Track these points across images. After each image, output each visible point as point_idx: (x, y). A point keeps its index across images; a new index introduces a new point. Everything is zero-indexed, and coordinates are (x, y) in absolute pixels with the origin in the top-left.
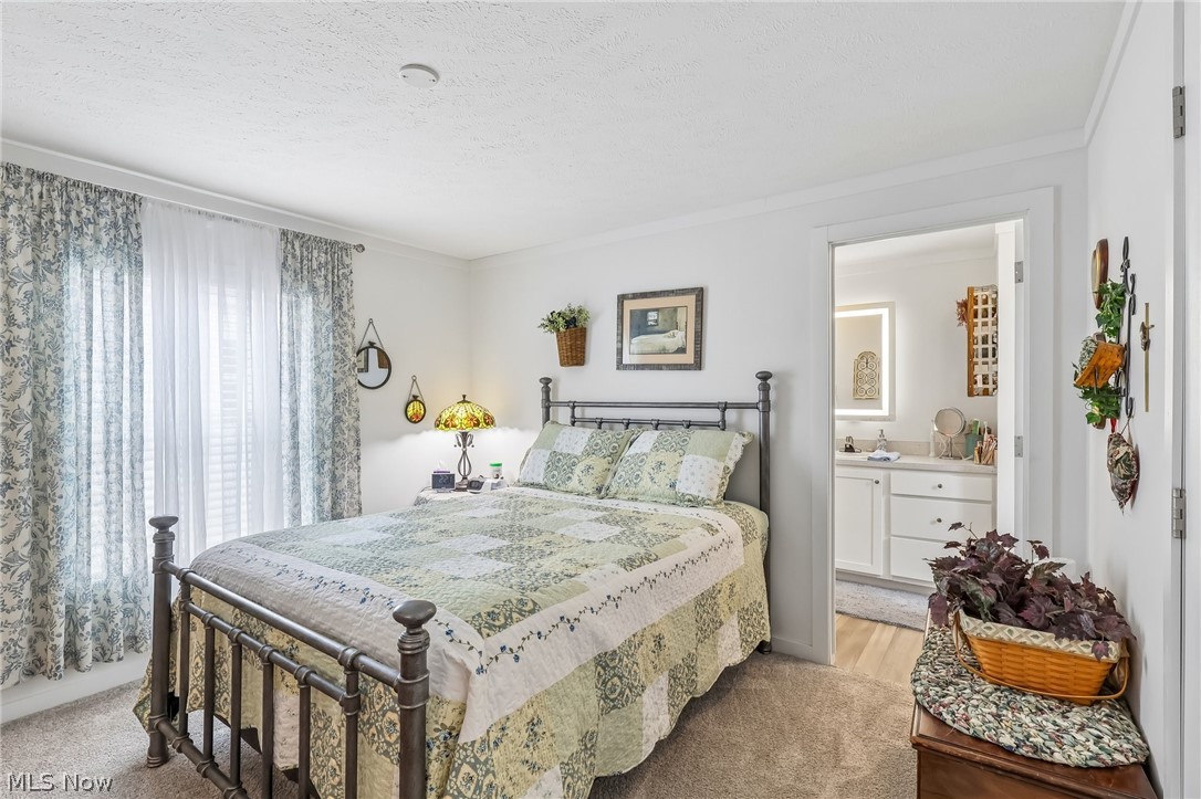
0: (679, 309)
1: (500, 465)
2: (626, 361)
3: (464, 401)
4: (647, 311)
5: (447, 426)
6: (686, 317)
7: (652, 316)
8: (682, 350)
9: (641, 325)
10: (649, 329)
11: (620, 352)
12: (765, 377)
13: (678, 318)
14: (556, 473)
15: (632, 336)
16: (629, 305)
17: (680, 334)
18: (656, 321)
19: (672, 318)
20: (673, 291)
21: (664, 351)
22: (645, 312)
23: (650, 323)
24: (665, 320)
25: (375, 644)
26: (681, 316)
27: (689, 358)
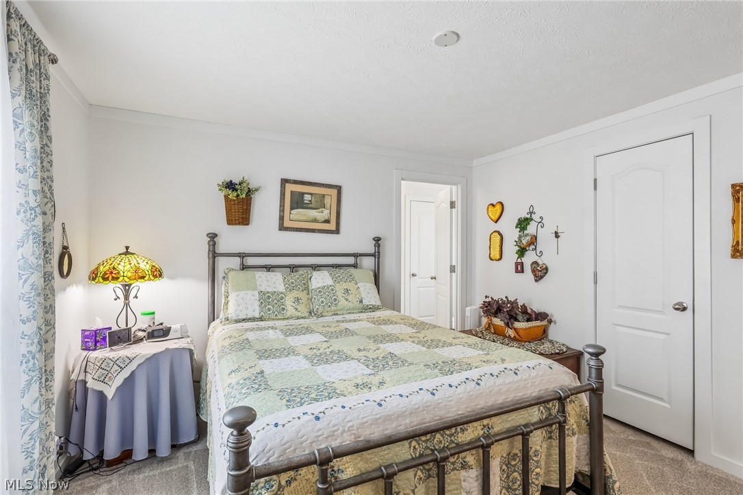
0: (326, 197)
1: (154, 313)
2: (286, 225)
3: (127, 253)
4: (304, 194)
5: (105, 279)
6: (330, 201)
7: (307, 198)
8: (327, 221)
9: (298, 202)
10: (305, 205)
11: (282, 218)
12: (377, 240)
13: (326, 201)
14: (270, 307)
15: (292, 208)
16: (290, 188)
17: (326, 212)
18: (310, 201)
19: (321, 201)
20: (323, 185)
21: (315, 221)
22: (303, 194)
23: (305, 202)
24: (317, 202)
25: (545, 388)
26: (327, 201)
27: (332, 226)
